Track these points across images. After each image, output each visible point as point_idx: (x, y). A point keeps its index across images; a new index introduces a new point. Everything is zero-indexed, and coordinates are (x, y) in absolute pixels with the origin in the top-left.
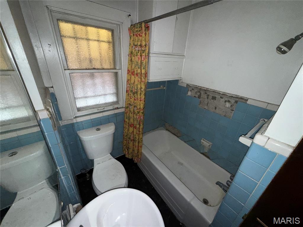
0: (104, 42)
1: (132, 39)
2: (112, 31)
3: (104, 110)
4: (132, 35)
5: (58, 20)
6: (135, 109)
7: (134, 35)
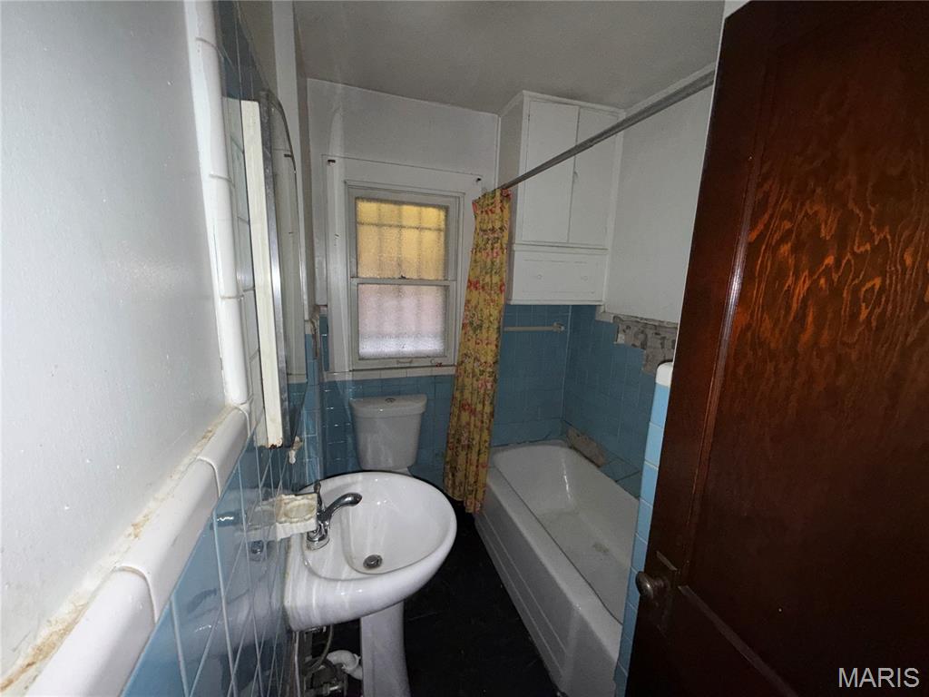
0: (430, 229)
1: (479, 218)
2: (446, 209)
3: (412, 365)
4: (479, 212)
5: (357, 198)
6: (475, 365)
7: (482, 212)
